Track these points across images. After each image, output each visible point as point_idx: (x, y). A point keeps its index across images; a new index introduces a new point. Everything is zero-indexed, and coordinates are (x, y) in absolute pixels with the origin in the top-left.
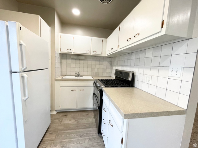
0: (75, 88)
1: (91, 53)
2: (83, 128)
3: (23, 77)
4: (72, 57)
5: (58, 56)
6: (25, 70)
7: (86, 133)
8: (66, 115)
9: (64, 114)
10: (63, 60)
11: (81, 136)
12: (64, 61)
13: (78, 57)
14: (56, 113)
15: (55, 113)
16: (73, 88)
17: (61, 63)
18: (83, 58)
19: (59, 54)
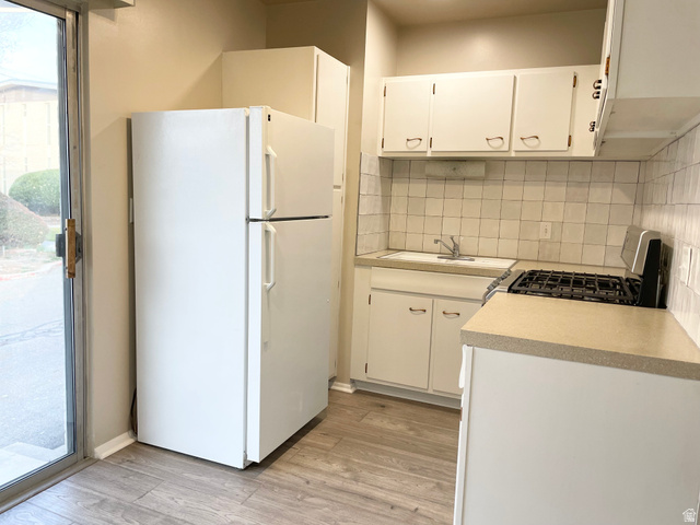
0: (426, 303)
1: (514, 148)
2: (430, 456)
3: (267, 232)
4: (431, 169)
5: (371, 168)
6: (273, 217)
7: (434, 468)
8: (383, 406)
9: (379, 401)
10: (395, 186)
11: (411, 470)
12: (399, 189)
13: (455, 168)
14: (351, 391)
15: (347, 389)
16: (417, 302)
17: (387, 198)
18: (480, 170)
19: (376, 164)
